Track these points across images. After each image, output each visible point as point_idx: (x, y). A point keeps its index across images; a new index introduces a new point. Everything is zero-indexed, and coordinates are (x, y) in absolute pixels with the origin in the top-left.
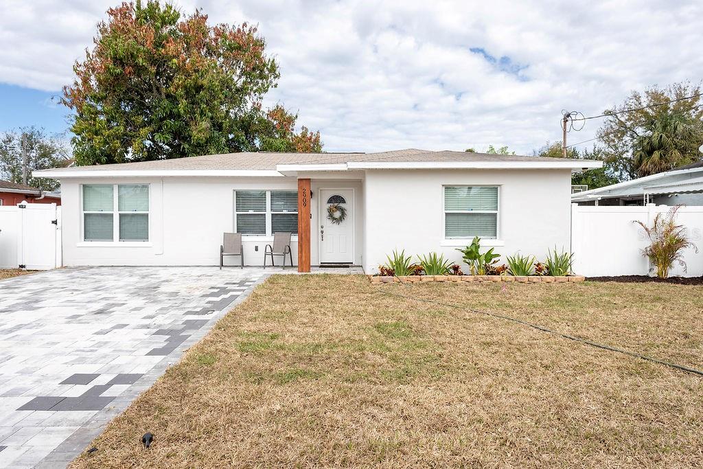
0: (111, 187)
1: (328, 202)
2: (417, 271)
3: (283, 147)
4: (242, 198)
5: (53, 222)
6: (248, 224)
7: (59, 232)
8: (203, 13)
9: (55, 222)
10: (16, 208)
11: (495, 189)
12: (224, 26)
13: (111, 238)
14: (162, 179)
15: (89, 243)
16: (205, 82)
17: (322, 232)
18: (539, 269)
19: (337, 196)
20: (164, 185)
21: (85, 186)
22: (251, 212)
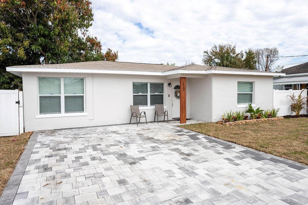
0: (59, 79)
1: (174, 89)
5: (17, 102)
6: (139, 101)
7: (21, 109)
13: (60, 111)
14: (93, 76)
15: (43, 116)
17: (172, 103)
18: (270, 115)
19: (177, 86)
21: (40, 78)
22: (140, 94)
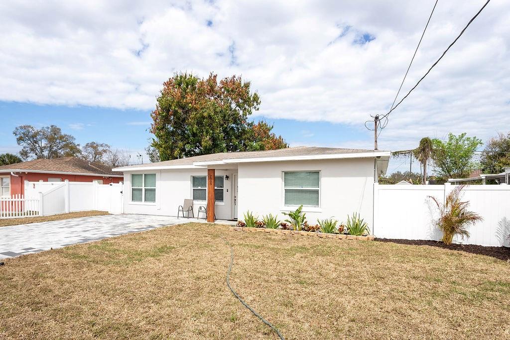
0: (142, 175)
2: (260, 225)
3: (258, 147)
4: (196, 181)
6: (198, 195)
7: (123, 197)
8: (214, 74)
9: (121, 192)
10: (109, 185)
11: (317, 173)
12: (226, 79)
13: (142, 200)
14: (161, 171)
15: (133, 203)
16: (205, 114)
17: (235, 200)
18: (341, 230)
20: (162, 174)
21: (133, 175)
22: (199, 188)
